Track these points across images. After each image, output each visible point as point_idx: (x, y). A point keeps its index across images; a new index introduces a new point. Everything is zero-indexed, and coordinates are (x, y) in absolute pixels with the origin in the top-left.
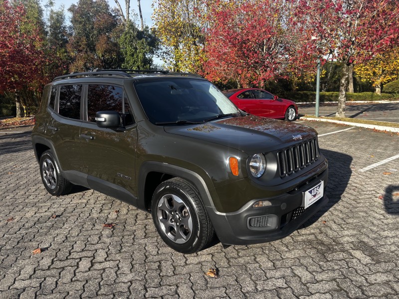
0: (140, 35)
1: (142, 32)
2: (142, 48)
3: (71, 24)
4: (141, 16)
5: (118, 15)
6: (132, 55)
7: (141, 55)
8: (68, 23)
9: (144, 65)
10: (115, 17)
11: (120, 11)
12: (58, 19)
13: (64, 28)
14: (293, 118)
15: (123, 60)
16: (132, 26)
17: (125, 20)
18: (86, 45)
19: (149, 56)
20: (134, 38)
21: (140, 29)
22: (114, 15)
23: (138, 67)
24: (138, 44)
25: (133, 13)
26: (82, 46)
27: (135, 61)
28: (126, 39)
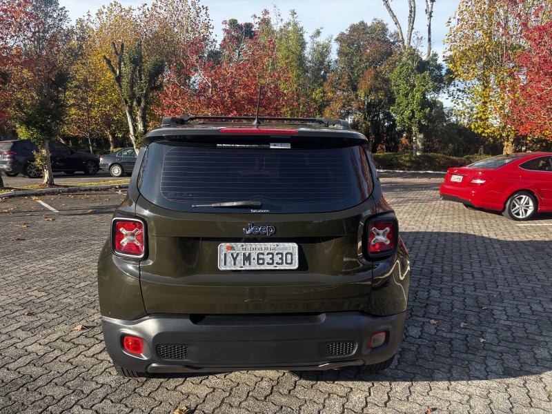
0: (423, 66)
1: (427, 62)
2: (423, 85)
3: (337, 57)
4: (429, 40)
5: (397, 42)
6: (406, 95)
7: (418, 95)
8: (333, 56)
9: (421, 109)
10: (394, 43)
11: (400, 35)
12: (323, 52)
13: (328, 63)
15: (392, 101)
16: (413, 54)
17: (405, 48)
18: (347, 83)
19: (433, 96)
20: (413, 71)
21: (424, 58)
22: (392, 41)
23: (413, 111)
24: (416, 79)
25: (416, 36)
26: (343, 84)
27: (408, 103)
28: (400, 73)
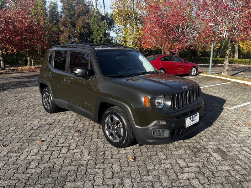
0: (103, 18)
1: (105, 16)
2: (104, 26)
3: (61, 10)
4: (104, 7)
5: (90, 5)
6: (98, 30)
7: (103, 31)
8: (60, 9)
9: (105, 37)
10: (88, 6)
11: (92, 3)
12: (54, 7)
13: (57, 12)
14: (194, 74)
15: (92, 33)
16: (98, 12)
17: (94, 9)
18: (70, 23)
19: (108, 31)
20: (99, 20)
21: (103, 14)
22: (87, 5)
23: (101, 38)
24: (101, 24)
25: (99, 5)
26: (68, 24)
27: (99, 34)
28: (94, 20)
